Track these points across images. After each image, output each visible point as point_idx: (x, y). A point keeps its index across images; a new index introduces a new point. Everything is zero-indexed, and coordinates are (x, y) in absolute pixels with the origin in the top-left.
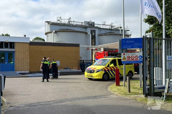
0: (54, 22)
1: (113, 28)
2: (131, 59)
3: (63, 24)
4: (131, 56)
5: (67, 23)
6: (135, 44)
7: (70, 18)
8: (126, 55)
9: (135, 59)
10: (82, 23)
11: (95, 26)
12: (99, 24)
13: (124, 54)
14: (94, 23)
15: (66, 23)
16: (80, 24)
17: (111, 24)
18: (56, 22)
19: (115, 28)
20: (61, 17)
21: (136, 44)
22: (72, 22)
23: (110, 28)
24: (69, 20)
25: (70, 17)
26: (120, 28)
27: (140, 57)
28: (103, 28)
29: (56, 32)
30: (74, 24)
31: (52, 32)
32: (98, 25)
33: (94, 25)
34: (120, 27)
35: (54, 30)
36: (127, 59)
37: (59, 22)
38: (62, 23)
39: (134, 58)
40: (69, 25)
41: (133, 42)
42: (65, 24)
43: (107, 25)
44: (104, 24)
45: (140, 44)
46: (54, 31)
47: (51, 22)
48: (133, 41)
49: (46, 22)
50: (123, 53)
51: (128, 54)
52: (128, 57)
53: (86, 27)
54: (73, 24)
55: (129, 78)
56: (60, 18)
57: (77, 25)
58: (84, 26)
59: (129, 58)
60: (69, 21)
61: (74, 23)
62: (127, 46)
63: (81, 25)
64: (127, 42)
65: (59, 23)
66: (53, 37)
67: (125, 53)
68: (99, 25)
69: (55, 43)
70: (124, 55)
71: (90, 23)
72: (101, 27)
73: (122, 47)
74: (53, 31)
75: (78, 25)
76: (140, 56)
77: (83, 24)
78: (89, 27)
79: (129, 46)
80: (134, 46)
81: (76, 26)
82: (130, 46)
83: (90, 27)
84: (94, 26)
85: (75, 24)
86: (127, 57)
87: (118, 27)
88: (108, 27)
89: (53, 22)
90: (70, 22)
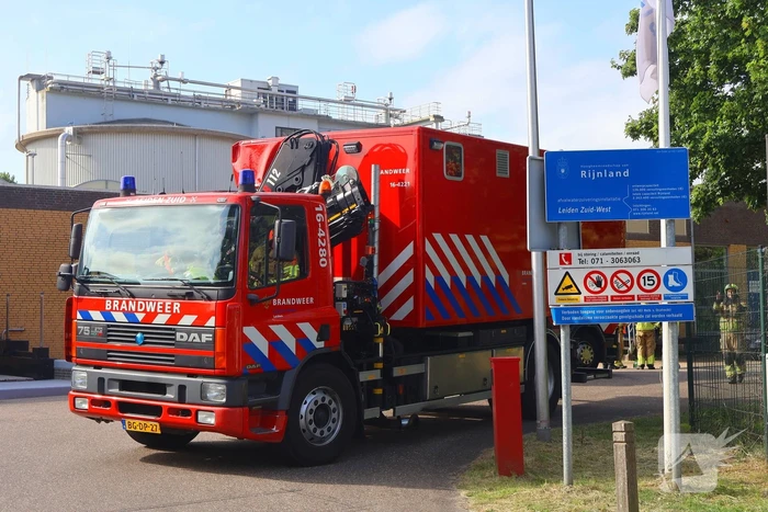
0: (71, 79)
1: (398, 122)
2: (609, 292)
3: (120, 89)
4: (615, 275)
5: (143, 88)
6: (640, 190)
7: (162, 63)
8: (581, 262)
9: (635, 291)
10: (229, 88)
11: (300, 107)
12: (320, 100)
13: (568, 257)
14: (294, 92)
15: (138, 87)
16: (219, 92)
17: (388, 101)
18: (81, 80)
19: (407, 119)
20: (109, 53)
21: (643, 187)
22: (173, 84)
23: (383, 121)
24: (156, 69)
25: (163, 56)
26: (436, 122)
27: (671, 277)
28: (345, 118)
29: (80, 135)
30: (183, 93)
31: (58, 135)
32: (318, 104)
33: (295, 101)
34: (432, 119)
35: (71, 124)
36: (585, 293)
37: (96, 80)
38: (118, 85)
39: (629, 289)
40: (155, 98)
41: (626, 173)
42: (131, 92)
43: (362, 106)
44: (347, 101)
45: (673, 193)
46: (69, 130)
47: (56, 78)
48: (622, 170)
49: (21, 78)
50: (558, 252)
51: (589, 258)
52: (594, 276)
53: (249, 114)
54: (180, 96)
55: (627, 430)
56: (104, 58)
57: (199, 98)
58: (239, 103)
59: (598, 284)
60: (156, 76)
61: (184, 86)
62: (587, 205)
63: (222, 101)
64: (583, 173)
65: (100, 88)
66: (64, 163)
67: (575, 253)
68: (322, 104)
69: (73, 193)
70: (562, 263)
71: (275, 90)
72: (336, 113)
73: (553, 212)
74: (62, 131)
75: (206, 99)
76: (670, 272)
77: (236, 95)
78: (264, 112)
79: (599, 204)
80: (631, 202)
81: (197, 103)
82: (604, 205)
83: (275, 113)
84: (293, 106)
85: (188, 91)
86: (588, 276)
87: (424, 117)
88: (370, 117)
89: (65, 79)
90: (164, 84)
